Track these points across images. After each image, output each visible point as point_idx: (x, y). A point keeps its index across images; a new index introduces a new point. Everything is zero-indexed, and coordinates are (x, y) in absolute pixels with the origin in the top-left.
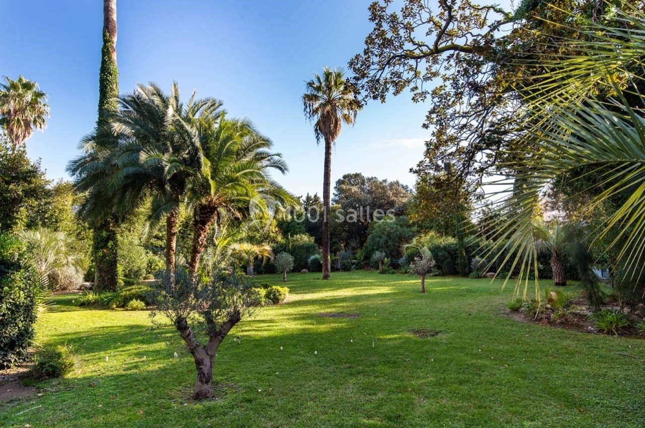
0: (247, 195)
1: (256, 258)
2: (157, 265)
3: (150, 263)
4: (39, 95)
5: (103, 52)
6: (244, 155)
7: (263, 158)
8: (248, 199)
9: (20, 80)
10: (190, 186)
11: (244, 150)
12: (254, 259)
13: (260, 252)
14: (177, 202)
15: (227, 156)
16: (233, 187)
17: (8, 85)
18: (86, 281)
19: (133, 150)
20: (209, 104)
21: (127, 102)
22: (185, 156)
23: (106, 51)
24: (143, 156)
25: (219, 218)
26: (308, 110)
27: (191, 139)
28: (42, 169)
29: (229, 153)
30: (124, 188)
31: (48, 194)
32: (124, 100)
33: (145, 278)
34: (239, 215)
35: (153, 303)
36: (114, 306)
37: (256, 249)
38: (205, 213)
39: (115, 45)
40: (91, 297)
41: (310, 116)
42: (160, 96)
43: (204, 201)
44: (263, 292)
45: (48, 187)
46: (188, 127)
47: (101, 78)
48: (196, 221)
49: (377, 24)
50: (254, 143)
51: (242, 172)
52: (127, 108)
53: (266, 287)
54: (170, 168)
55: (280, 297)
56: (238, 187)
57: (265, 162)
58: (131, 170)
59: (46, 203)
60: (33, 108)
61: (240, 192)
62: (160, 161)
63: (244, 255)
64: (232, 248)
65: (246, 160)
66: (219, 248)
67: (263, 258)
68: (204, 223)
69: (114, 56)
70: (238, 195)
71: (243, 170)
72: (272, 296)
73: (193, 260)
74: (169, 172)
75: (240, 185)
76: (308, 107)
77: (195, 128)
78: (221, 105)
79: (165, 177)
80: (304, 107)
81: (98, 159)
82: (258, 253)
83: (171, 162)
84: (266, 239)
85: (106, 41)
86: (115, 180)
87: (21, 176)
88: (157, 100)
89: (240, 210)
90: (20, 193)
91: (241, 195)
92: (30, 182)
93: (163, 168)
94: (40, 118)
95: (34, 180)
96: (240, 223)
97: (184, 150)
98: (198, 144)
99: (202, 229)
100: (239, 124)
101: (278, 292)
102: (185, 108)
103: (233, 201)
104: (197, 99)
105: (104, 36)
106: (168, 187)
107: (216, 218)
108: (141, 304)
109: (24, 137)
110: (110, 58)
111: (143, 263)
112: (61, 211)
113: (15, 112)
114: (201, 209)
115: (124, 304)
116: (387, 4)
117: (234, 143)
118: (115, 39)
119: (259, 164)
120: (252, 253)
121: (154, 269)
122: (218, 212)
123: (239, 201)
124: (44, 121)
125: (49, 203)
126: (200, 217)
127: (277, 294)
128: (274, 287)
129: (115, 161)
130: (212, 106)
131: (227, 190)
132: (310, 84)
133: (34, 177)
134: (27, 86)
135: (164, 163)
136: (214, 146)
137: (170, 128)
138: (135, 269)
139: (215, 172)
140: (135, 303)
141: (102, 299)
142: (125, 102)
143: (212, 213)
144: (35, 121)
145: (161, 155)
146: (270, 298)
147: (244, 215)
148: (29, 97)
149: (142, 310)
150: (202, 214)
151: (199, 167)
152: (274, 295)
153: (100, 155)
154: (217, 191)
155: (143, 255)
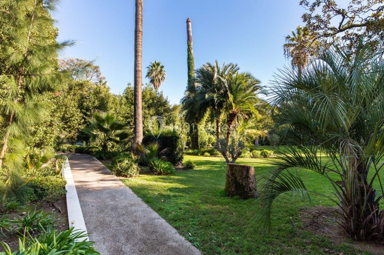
0: (249, 108)
1: (260, 137)
2: (212, 140)
3: (209, 139)
4: (162, 67)
5: (188, 50)
6: (248, 89)
7: (257, 89)
8: (250, 110)
9: (156, 62)
10: (225, 106)
11: (247, 87)
12: (259, 137)
13: (262, 134)
14: (220, 113)
15: (239, 91)
16: (243, 105)
17: (152, 65)
18: (187, 146)
19: (203, 93)
20: (231, 66)
21: (199, 72)
22: (223, 92)
23: (189, 50)
24: (207, 96)
25: (238, 118)
26: (287, 53)
27: (224, 84)
28: (168, 101)
29: (241, 89)
30: (200, 109)
31: (171, 110)
32: (198, 71)
33: (208, 146)
34: (247, 117)
35: (213, 155)
36: (199, 155)
37: (260, 132)
38: (232, 117)
39: (192, 47)
40: (190, 151)
41: (288, 57)
42: (210, 66)
43: (231, 112)
44: (259, 152)
45: (171, 108)
46: (223, 80)
47: (188, 62)
48: (228, 120)
49: (308, 22)
50: (252, 83)
51: (247, 98)
52: (198, 74)
53: (261, 150)
54: (217, 100)
55: (267, 155)
56: (245, 105)
57: (258, 91)
58: (202, 101)
59: (170, 114)
60: (161, 73)
61: (246, 107)
62: (213, 97)
63: (253, 135)
64: (247, 132)
65: (248, 92)
66: (239, 132)
67: (263, 137)
68: (231, 121)
69: (192, 51)
70: (245, 108)
71: (247, 97)
72: (263, 154)
73: (228, 137)
74: (217, 102)
75: (245, 104)
76: (287, 52)
77: (225, 80)
78: (237, 66)
79: (215, 104)
80: (284, 52)
81: (190, 97)
82: (261, 134)
83: (217, 97)
84: (266, 126)
85: (189, 46)
86: (197, 106)
87: (162, 104)
88: (210, 69)
89: (247, 114)
90: (162, 111)
91: (247, 108)
92: (165, 106)
93: (214, 100)
94: (163, 78)
95: (166, 105)
96: (248, 120)
97: (221, 89)
98: (227, 86)
99: (231, 124)
100: (245, 75)
101: (267, 152)
102: (221, 70)
103: (243, 111)
104: (226, 64)
105: (188, 43)
106: (216, 107)
107: (236, 119)
108: (209, 154)
109: (159, 86)
110: (191, 53)
111: (206, 139)
112: (175, 117)
113: (155, 76)
114: (230, 115)
115: (203, 154)
116: (312, 12)
117: (242, 85)
118: (192, 44)
119: (255, 92)
120: (257, 134)
121: (211, 142)
122: (237, 116)
123: (246, 111)
124: (164, 78)
125: (171, 114)
126: (230, 119)
127: (266, 153)
128: (265, 150)
129: (197, 99)
130: (232, 67)
131: (240, 106)
132: (288, 37)
133: (166, 104)
134: (158, 64)
135: (215, 98)
136: (234, 87)
137: (216, 82)
138: (204, 141)
139: (235, 98)
140: (206, 154)
141: (195, 152)
142: (198, 72)
143: (235, 116)
144: (162, 79)
145: (213, 94)
146: (262, 155)
147: (249, 117)
148: (159, 69)
149: (209, 156)
150: (230, 117)
151: (228, 98)
152: (264, 154)
153: (191, 96)
154: (236, 107)
155: (207, 135)
